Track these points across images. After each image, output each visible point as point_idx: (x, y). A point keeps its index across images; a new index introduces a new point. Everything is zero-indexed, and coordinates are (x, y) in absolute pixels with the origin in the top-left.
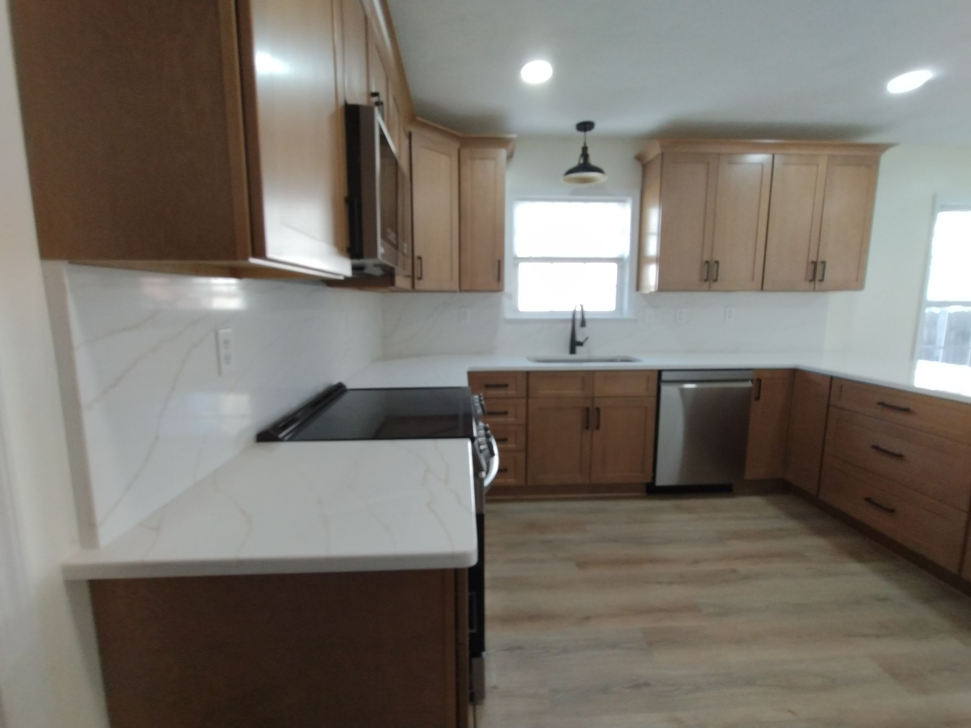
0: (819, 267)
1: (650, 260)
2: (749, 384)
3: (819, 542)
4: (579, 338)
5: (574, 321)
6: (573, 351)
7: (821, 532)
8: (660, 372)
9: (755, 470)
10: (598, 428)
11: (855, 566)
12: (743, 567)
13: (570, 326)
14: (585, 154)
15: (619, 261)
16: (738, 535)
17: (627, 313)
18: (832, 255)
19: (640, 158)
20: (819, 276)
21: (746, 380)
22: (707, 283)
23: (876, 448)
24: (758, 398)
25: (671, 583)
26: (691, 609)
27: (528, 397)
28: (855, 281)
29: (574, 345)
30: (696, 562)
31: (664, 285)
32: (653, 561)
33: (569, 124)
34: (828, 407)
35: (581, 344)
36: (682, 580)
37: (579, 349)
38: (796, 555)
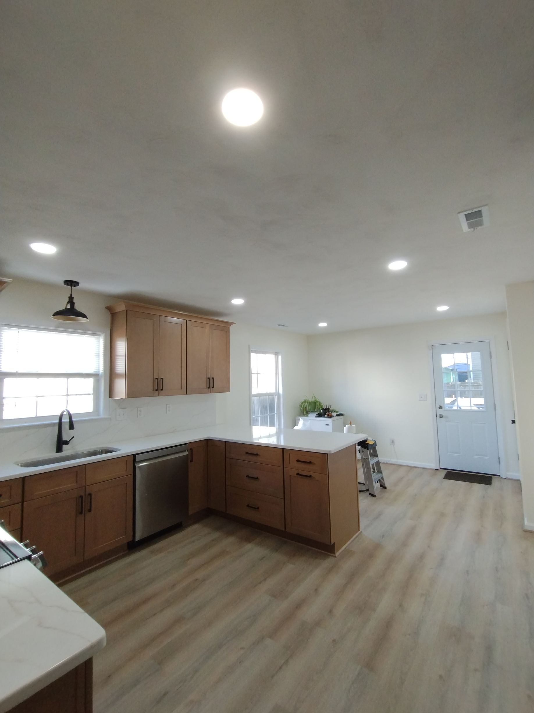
0: (211, 380)
1: (119, 376)
2: (186, 453)
3: (232, 539)
4: (65, 438)
5: (60, 424)
6: (59, 449)
7: (230, 533)
8: (134, 456)
9: (194, 507)
10: (90, 510)
11: (248, 546)
12: (199, 575)
13: (57, 428)
14: (71, 300)
15: (95, 376)
16: (193, 555)
17: (103, 414)
18: (216, 374)
19: (109, 309)
20: (212, 386)
21: (185, 451)
22: (157, 391)
23: (248, 476)
24: (191, 461)
25: (162, 611)
26: (179, 620)
27: (23, 501)
28: (226, 388)
29: (60, 444)
30: (174, 586)
31: (131, 393)
32: (145, 601)
33: (60, 279)
34: (225, 458)
35: (67, 443)
36: (169, 603)
37: (65, 447)
38: (223, 553)
